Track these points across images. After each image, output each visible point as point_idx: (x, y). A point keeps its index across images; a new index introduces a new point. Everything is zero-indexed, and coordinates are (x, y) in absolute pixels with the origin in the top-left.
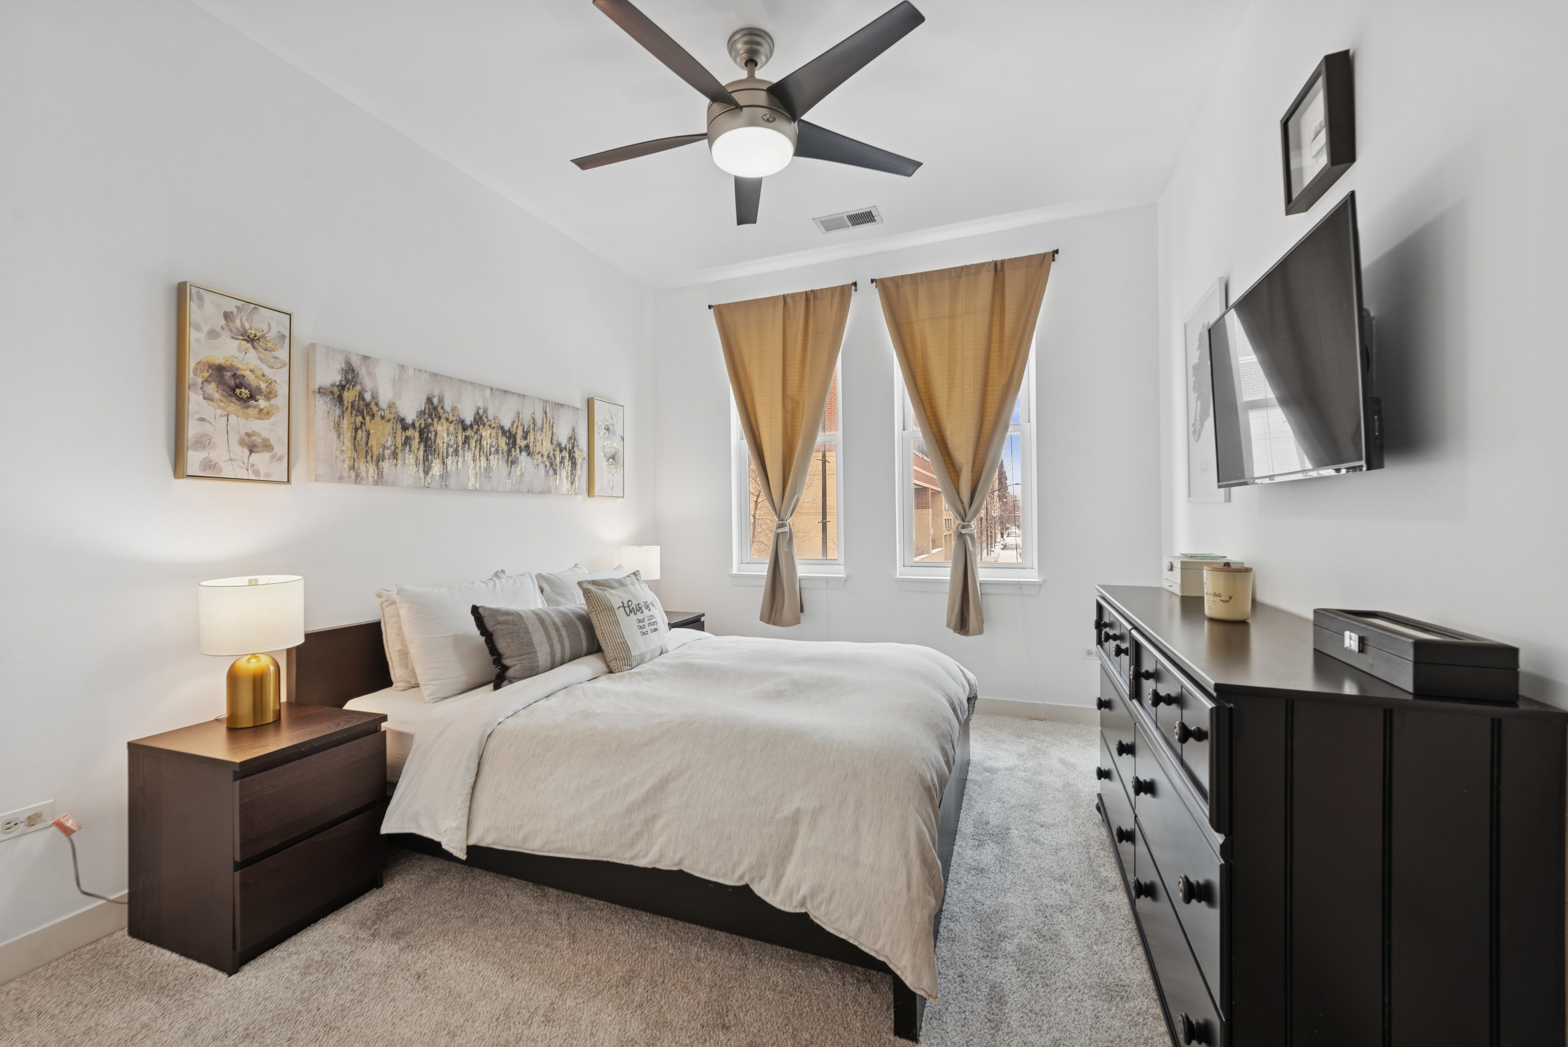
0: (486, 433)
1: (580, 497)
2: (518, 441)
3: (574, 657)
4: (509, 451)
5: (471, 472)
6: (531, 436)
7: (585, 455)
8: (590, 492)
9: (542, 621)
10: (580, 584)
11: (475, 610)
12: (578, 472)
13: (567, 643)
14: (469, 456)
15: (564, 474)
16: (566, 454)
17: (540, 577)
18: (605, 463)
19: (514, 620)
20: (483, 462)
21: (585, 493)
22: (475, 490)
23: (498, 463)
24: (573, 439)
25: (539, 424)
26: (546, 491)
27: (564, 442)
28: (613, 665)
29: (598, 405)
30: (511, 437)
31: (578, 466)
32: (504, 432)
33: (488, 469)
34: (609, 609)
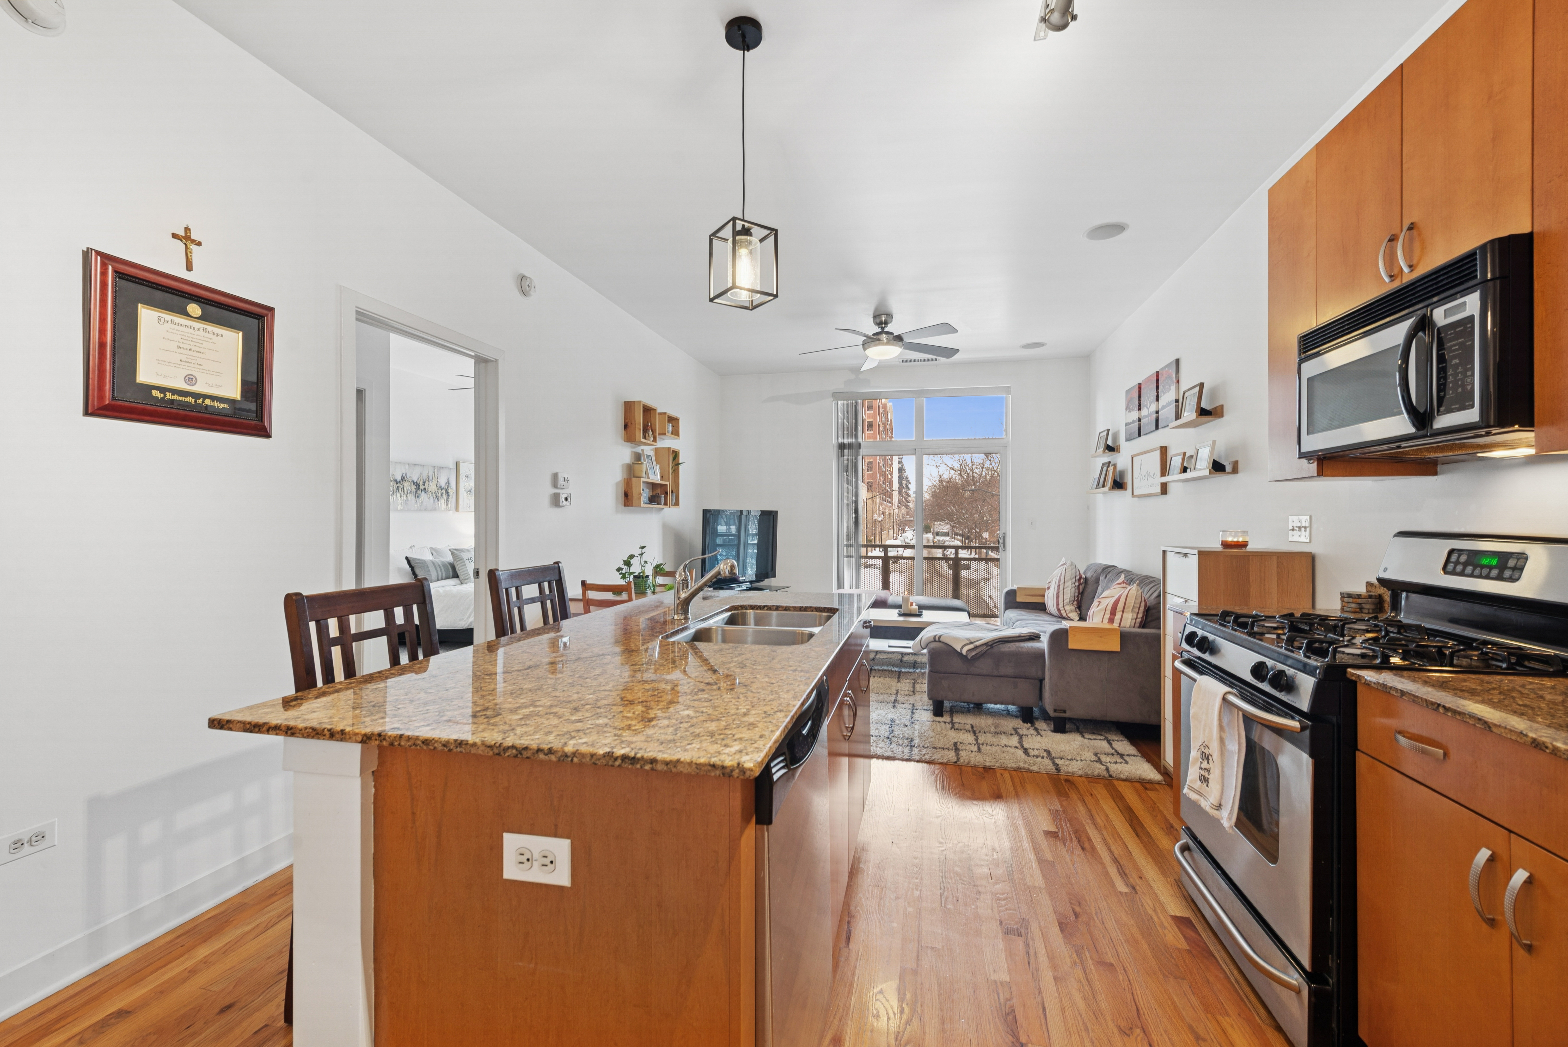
0: (406, 484)
1: (451, 512)
2: (420, 487)
3: (447, 578)
4: (416, 492)
5: (399, 502)
6: (427, 484)
7: (454, 491)
8: (457, 509)
9: (433, 563)
10: (450, 550)
11: (407, 558)
12: (450, 499)
13: (444, 573)
14: (398, 495)
15: (443, 501)
16: (444, 491)
17: (431, 548)
18: (465, 494)
19: (423, 563)
20: (405, 498)
21: (454, 510)
22: (401, 510)
23: (411, 497)
24: (448, 484)
25: (431, 478)
26: (434, 509)
27: (443, 485)
28: (463, 581)
29: (461, 465)
30: (417, 485)
31: (450, 497)
32: (414, 483)
33: (407, 500)
34: (462, 560)
